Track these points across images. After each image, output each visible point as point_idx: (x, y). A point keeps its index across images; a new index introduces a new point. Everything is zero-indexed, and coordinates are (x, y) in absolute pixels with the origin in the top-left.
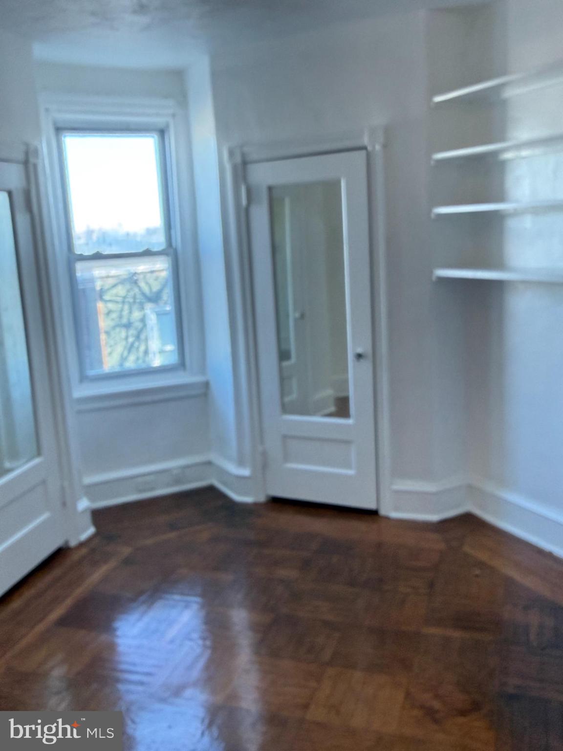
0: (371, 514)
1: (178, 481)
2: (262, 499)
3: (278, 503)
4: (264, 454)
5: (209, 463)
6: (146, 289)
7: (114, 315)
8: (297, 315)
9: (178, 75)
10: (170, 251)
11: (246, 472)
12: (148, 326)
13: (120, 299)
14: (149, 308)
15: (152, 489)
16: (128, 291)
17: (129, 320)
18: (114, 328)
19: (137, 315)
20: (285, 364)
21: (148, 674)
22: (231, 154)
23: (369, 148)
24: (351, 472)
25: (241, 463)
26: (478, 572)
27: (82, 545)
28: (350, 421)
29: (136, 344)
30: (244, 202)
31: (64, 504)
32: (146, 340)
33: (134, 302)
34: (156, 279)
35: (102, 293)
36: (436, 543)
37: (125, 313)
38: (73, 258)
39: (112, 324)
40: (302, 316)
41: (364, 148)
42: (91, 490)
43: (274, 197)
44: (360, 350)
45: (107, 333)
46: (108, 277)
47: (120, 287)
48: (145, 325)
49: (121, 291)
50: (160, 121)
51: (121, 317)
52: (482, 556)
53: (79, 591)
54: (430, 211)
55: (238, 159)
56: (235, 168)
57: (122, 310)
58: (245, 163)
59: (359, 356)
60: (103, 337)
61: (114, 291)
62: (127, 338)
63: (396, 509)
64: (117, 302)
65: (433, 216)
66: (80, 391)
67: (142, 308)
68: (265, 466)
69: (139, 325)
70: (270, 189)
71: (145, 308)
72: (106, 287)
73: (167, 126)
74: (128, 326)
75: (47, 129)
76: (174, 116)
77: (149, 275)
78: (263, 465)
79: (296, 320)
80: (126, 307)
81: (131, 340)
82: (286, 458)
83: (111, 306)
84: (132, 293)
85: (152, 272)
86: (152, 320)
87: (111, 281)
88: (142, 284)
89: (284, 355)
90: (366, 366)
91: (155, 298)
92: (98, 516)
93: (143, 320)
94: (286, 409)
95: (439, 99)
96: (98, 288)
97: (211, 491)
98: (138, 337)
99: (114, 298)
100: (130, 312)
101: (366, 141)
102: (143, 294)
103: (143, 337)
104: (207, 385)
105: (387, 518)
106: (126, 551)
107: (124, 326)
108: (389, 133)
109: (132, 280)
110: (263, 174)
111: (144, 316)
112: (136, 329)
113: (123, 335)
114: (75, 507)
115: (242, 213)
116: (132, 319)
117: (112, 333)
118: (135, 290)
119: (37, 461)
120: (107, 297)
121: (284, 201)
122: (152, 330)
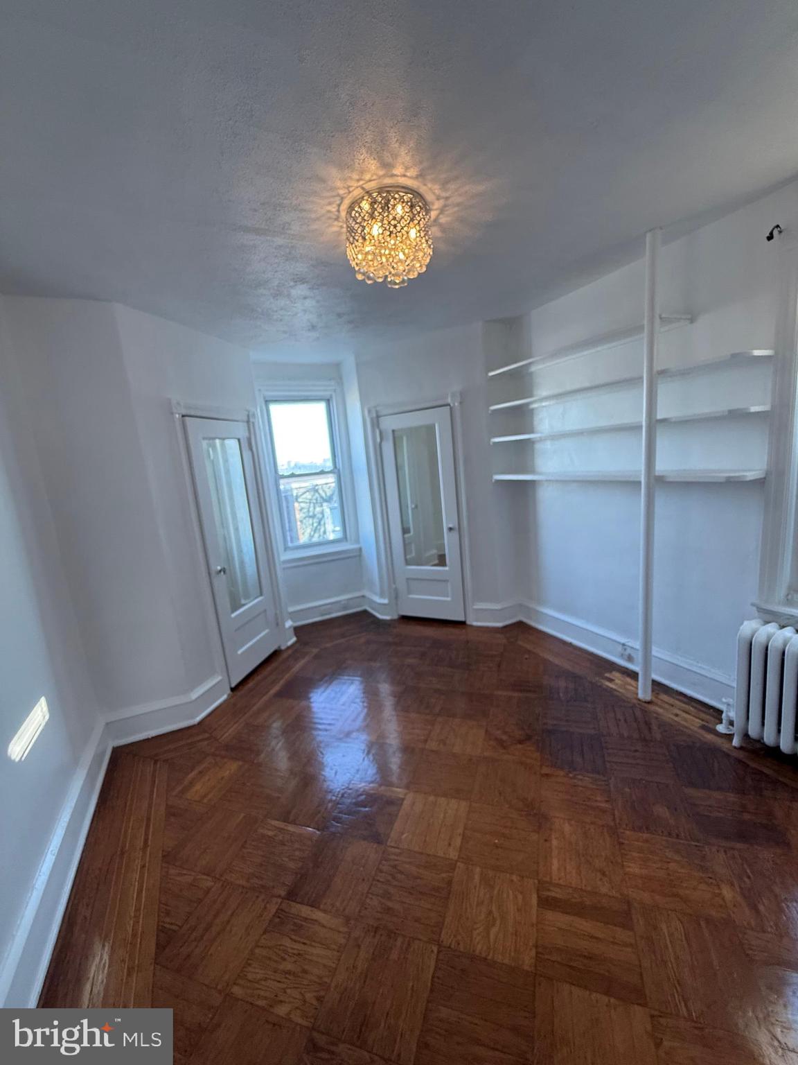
0: (461, 624)
1: (345, 608)
2: (396, 617)
3: (405, 619)
4: (396, 590)
5: (363, 596)
6: (323, 495)
7: (305, 510)
8: (413, 506)
9: (337, 366)
10: (336, 470)
11: (386, 601)
12: (326, 517)
13: (308, 501)
14: (325, 504)
15: (330, 613)
16: (313, 496)
17: (314, 513)
18: (305, 518)
19: (318, 509)
20: (406, 536)
21: (330, 724)
22: (369, 411)
23: (452, 405)
24: (449, 599)
25: (382, 595)
26: (527, 656)
27: (288, 648)
28: (447, 568)
29: (319, 527)
30: (378, 440)
31: (277, 624)
32: (325, 524)
33: (317, 503)
34: (329, 488)
35: (297, 497)
36: (501, 639)
37: (311, 509)
38: (278, 477)
39: (304, 516)
40: (416, 507)
41: (449, 405)
42: (293, 615)
43: (396, 437)
44: (451, 526)
45: (301, 521)
46: (300, 488)
47: (308, 493)
48: (323, 516)
49: (308, 496)
50: (327, 394)
51: (309, 511)
52: (529, 647)
53: (287, 676)
54: (490, 440)
55: (374, 415)
56: (372, 419)
57: (309, 507)
58: (378, 417)
59: (450, 529)
60: (299, 523)
61: (304, 496)
62: (313, 524)
63: (477, 621)
64: (307, 503)
65: (491, 443)
66: (285, 556)
67: (321, 506)
68: (397, 597)
69: (320, 516)
70: (393, 431)
71: (323, 505)
72: (300, 494)
73: (331, 396)
74: (313, 516)
75: (260, 401)
76: (335, 391)
77: (325, 486)
78: (396, 596)
79: (412, 509)
80: (312, 505)
81: (315, 525)
82: (409, 592)
83: (303, 505)
84: (315, 497)
85: (327, 484)
86: (327, 511)
87: (302, 491)
88: (321, 491)
89: (405, 531)
90: (455, 535)
91: (329, 500)
92: (298, 630)
93: (322, 513)
94: (408, 563)
95: (491, 374)
96: (295, 495)
97: (365, 612)
98: (319, 523)
99: (304, 500)
100: (315, 508)
101: (449, 400)
102: (322, 497)
103: (322, 523)
104: (360, 549)
105: (471, 626)
106: (315, 651)
107: (310, 517)
108: (463, 396)
109: (315, 490)
110: (389, 424)
111: (323, 510)
112: (318, 518)
113: (311, 521)
114: (284, 626)
115: (378, 447)
116: (316, 513)
117: (304, 521)
118: (317, 495)
119: (260, 599)
120: (300, 500)
121: (402, 438)
122: (328, 518)
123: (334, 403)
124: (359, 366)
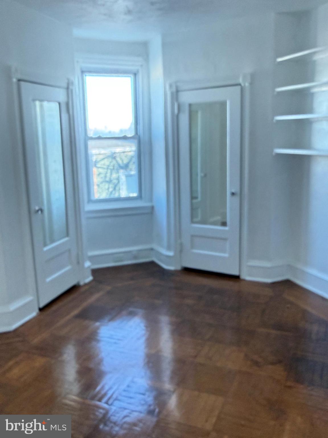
0: (236, 278)
1: (135, 257)
2: (179, 268)
3: (187, 271)
4: (181, 245)
5: (152, 249)
6: (120, 162)
7: (102, 176)
8: (202, 175)
9: (145, 45)
10: (137, 138)
11: (171, 254)
12: (120, 183)
13: (105, 167)
14: (121, 171)
15: (122, 261)
16: (111, 162)
17: (110, 178)
18: (102, 183)
19: (114, 176)
22: (171, 86)
23: (243, 85)
24: (226, 255)
25: (169, 248)
27: (86, 285)
28: (227, 228)
29: (114, 192)
30: (176, 111)
31: (78, 263)
32: (119, 189)
33: (114, 169)
34: (126, 156)
35: (96, 162)
36: (269, 292)
37: (108, 175)
38: (87, 138)
39: (101, 180)
40: (205, 175)
41: (240, 85)
42: (92, 259)
43: (192, 110)
44: (233, 191)
45: (98, 185)
46: (100, 154)
47: (106, 160)
49: (107, 162)
50: (134, 68)
51: (106, 177)
52: (292, 299)
53: (85, 304)
54: (273, 118)
55: (174, 89)
56: (172, 94)
57: (106, 173)
58: (177, 91)
59: (233, 194)
60: (96, 187)
61: (103, 162)
62: (108, 189)
63: (250, 275)
65: (274, 121)
66: (89, 207)
67: (118, 172)
68: (181, 251)
69: (115, 181)
70: (190, 105)
71: (119, 172)
72: (98, 160)
73: (138, 71)
74: (110, 181)
75: (78, 72)
76: (142, 66)
77: (122, 154)
79: (202, 178)
80: (109, 171)
81: (111, 190)
83: (101, 170)
84: (112, 164)
85: (124, 152)
86: (123, 178)
87: (101, 157)
88: (118, 159)
90: (236, 199)
91: (126, 167)
92: (95, 272)
93: (118, 179)
95: (280, 60)
96: (94, 160)
97: (152, 264)
98: (115, 189)
99: (102, 166)
100: (111, 174)
101: (241, 81)
102: (119, 165)
103: (117, 188)
104: (153, 208)
105: (244, 280)
106: (108, 288)
107: (107, 182)
108: (253, 77)
109: (113, 156)
110: (187, 98)
111: (119, 177)
112: (114, 184)
113: (107, 187)
114: (83, 265)
115: (175, 118)
116: (112, 178)
117: (101, 185)
118: (114, 162)
119: (66, 239)
120: (98, 165)
121: (197, 112)
122: (123, 184)
123: (140, 76)
124: (164, 45)
